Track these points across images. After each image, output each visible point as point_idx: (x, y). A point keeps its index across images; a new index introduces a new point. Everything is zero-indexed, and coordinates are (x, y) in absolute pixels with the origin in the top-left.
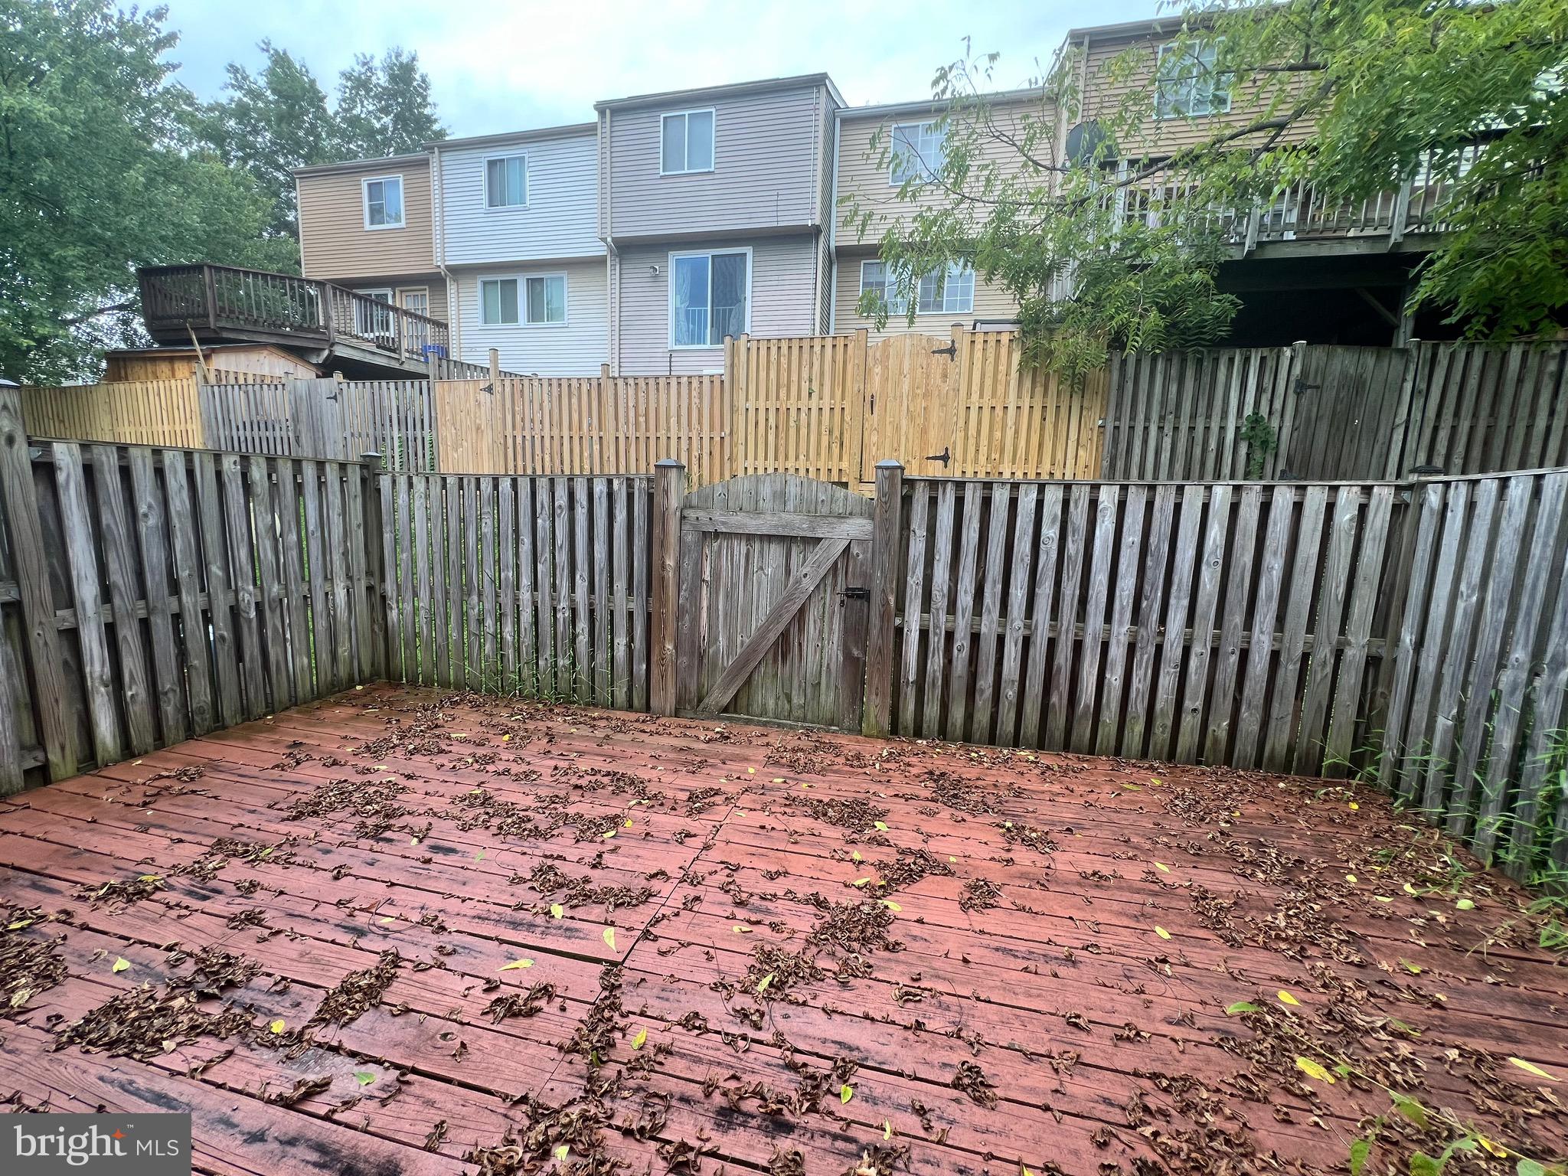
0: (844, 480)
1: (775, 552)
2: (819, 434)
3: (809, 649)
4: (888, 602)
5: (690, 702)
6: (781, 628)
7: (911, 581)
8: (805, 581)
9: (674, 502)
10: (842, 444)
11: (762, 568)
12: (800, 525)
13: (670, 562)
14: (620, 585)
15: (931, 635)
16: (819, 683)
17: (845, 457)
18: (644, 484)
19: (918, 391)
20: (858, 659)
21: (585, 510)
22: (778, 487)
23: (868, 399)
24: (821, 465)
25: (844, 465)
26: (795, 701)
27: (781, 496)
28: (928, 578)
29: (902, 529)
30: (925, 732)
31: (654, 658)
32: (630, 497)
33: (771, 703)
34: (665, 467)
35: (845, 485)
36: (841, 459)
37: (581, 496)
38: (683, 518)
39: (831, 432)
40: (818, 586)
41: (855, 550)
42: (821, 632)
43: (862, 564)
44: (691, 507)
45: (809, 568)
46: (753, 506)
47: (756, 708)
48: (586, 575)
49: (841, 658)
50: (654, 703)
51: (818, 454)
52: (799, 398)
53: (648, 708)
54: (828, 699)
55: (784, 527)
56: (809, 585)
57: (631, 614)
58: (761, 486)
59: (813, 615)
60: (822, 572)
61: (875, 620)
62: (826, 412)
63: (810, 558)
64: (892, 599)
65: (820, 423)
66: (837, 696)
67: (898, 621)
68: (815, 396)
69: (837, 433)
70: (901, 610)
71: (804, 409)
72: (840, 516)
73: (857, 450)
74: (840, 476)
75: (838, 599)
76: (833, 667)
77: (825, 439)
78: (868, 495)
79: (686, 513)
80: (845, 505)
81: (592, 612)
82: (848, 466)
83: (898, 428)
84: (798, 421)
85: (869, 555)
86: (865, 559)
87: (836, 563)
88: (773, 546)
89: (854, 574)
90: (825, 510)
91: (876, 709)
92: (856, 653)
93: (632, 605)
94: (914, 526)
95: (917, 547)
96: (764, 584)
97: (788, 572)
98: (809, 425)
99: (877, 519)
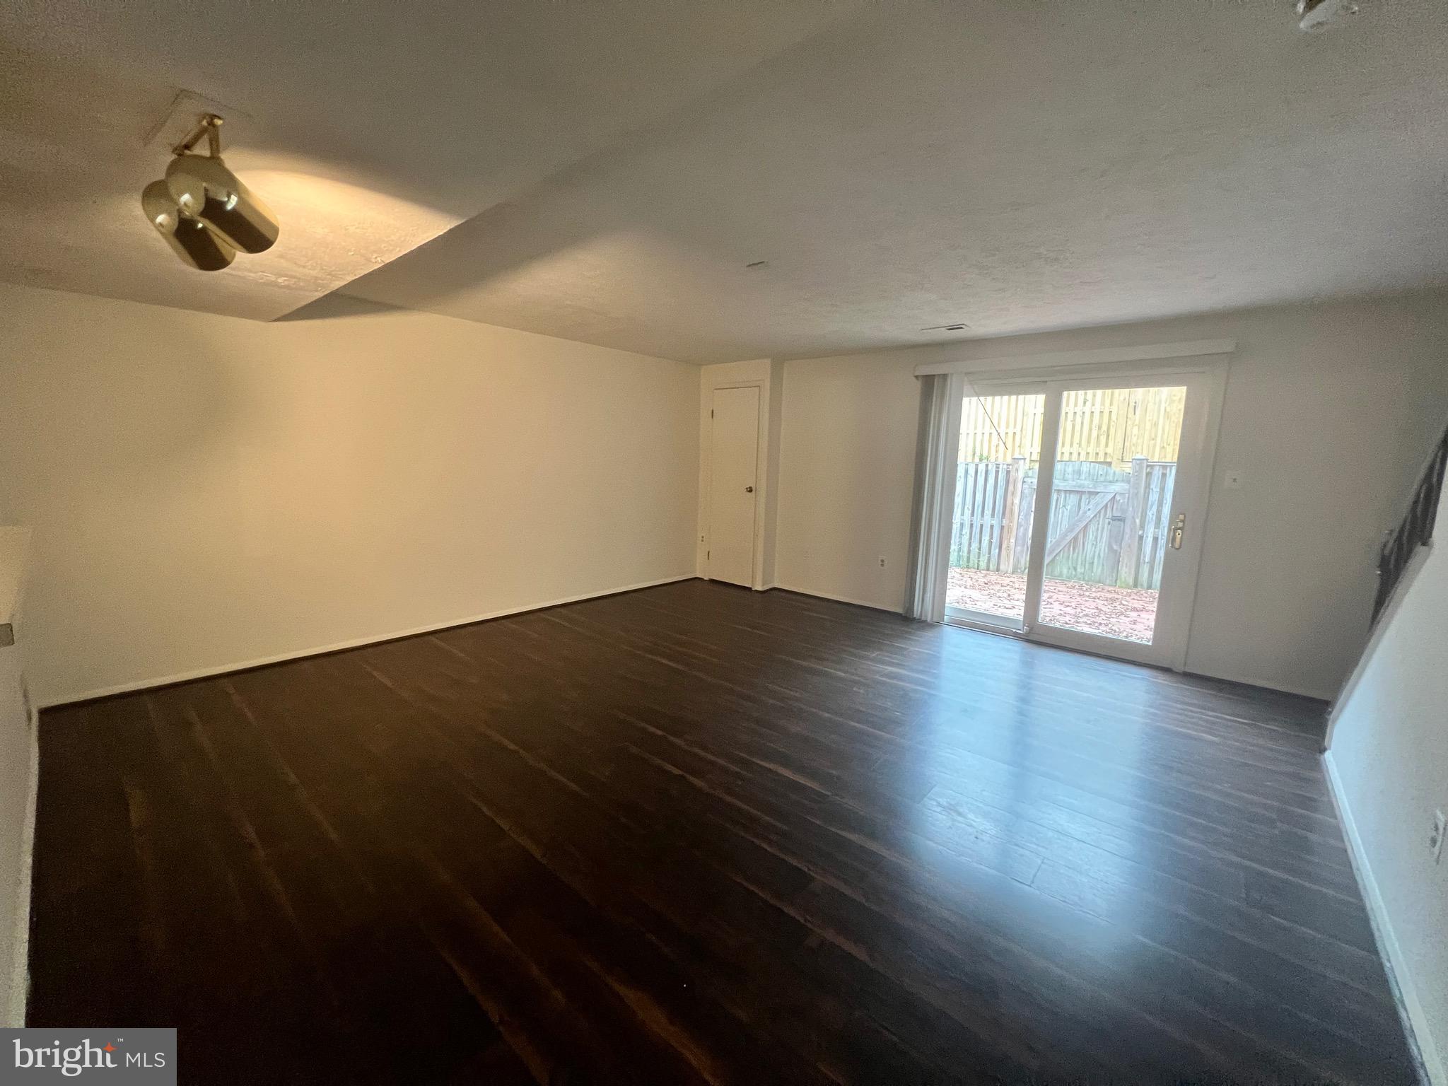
0: (1108, 460)
1: (1073, 499)
2: (1090, 429)
3: (1089, 547)
4: (1135, 522)
5: (1020, 569)
6: (1073, 535)
7: (1149, 514)
8: (1089, 513)
9: (1021, 474)
10: (1108, 436)
11: (1064, 506)
12: (1088, 485)
13: (1017, 501)
14: (988, 512)
15: (1159, 540)
16: (1093, 563)
17: (1111, 444)
18: (1005, 466)
19: (1174, 398)
20: (1116, 551)
21: (973, 479)
22: (1076, 468)
23: (1132, 405)
24: (1090, 450)
25: (1109, 450)
26: (1079, 570)
27: (1079, 473)
28: (1159, 512)
29: (1146, 488)
30: (1153, 586)
31: (1004, 546)
32: (997, 472)
33: (1065, 571)
34: (1018, 459)
35: (1110, 464)
36: (1107, 445)
37: (972, 472)
38: (1024, 482)
39: (1100, 428)
40: (1095, 516)
41: (1118, 498)
42: (1096, 538)
43: (1122, 504)
44: (1029, 477)
45: (1091, 508)
46: (1062, 477)
47: (1057, 572)
48: (970, 508)
49: (1106, 550)
50: (1002, 567)
51: (1089, 442)
52: (1076, 405)
53: (998, 570)
54: (1097, 570)
55: (1079, 486)
56: (1091, 514)
57: (992, 526)
58: (1067, 467)
59: (1092, 528)
60: (1099, 508)
61: (1128, 530)
62: (1097, 415)
63: (1093, 502)
64: (1138, 521)
65: (1091, 421)
66: (1103, 569)
67: (1140, 532)
68: (1089, 404)
69: (1104, 428)
70: (1142, 527)
71: (1079, 413)
72: (1110, 482)
73: (1120, 439)
74: (1105, 457)
75: (1107, 521)
76: (1102, 555)
77: (1094, 434)
78: (1128, 470)
79: (1026, 480)
80: (1114, 477)
81: (972, 525)
82: (1113, 450)
83: (1156, 425)
84: (1074, 420)
85: (1126, 500)
86: (1124, 502)
87: (1107, 504)
88: (1072, 496)
89: (1117, 509)
90: (1102, 479)
91: (1126, 573)
92: (1115, 547)
93: (994, 522)
94: (1153, 486)
95: (1154, 497)
96: (1065, 514)
97: (1079, 508)
98: (1082, 423)
99: (1132, 483)
